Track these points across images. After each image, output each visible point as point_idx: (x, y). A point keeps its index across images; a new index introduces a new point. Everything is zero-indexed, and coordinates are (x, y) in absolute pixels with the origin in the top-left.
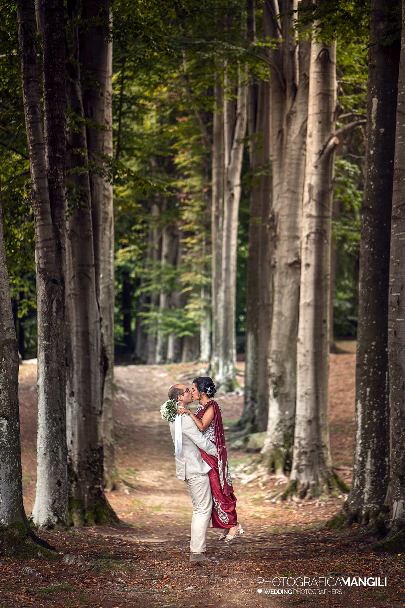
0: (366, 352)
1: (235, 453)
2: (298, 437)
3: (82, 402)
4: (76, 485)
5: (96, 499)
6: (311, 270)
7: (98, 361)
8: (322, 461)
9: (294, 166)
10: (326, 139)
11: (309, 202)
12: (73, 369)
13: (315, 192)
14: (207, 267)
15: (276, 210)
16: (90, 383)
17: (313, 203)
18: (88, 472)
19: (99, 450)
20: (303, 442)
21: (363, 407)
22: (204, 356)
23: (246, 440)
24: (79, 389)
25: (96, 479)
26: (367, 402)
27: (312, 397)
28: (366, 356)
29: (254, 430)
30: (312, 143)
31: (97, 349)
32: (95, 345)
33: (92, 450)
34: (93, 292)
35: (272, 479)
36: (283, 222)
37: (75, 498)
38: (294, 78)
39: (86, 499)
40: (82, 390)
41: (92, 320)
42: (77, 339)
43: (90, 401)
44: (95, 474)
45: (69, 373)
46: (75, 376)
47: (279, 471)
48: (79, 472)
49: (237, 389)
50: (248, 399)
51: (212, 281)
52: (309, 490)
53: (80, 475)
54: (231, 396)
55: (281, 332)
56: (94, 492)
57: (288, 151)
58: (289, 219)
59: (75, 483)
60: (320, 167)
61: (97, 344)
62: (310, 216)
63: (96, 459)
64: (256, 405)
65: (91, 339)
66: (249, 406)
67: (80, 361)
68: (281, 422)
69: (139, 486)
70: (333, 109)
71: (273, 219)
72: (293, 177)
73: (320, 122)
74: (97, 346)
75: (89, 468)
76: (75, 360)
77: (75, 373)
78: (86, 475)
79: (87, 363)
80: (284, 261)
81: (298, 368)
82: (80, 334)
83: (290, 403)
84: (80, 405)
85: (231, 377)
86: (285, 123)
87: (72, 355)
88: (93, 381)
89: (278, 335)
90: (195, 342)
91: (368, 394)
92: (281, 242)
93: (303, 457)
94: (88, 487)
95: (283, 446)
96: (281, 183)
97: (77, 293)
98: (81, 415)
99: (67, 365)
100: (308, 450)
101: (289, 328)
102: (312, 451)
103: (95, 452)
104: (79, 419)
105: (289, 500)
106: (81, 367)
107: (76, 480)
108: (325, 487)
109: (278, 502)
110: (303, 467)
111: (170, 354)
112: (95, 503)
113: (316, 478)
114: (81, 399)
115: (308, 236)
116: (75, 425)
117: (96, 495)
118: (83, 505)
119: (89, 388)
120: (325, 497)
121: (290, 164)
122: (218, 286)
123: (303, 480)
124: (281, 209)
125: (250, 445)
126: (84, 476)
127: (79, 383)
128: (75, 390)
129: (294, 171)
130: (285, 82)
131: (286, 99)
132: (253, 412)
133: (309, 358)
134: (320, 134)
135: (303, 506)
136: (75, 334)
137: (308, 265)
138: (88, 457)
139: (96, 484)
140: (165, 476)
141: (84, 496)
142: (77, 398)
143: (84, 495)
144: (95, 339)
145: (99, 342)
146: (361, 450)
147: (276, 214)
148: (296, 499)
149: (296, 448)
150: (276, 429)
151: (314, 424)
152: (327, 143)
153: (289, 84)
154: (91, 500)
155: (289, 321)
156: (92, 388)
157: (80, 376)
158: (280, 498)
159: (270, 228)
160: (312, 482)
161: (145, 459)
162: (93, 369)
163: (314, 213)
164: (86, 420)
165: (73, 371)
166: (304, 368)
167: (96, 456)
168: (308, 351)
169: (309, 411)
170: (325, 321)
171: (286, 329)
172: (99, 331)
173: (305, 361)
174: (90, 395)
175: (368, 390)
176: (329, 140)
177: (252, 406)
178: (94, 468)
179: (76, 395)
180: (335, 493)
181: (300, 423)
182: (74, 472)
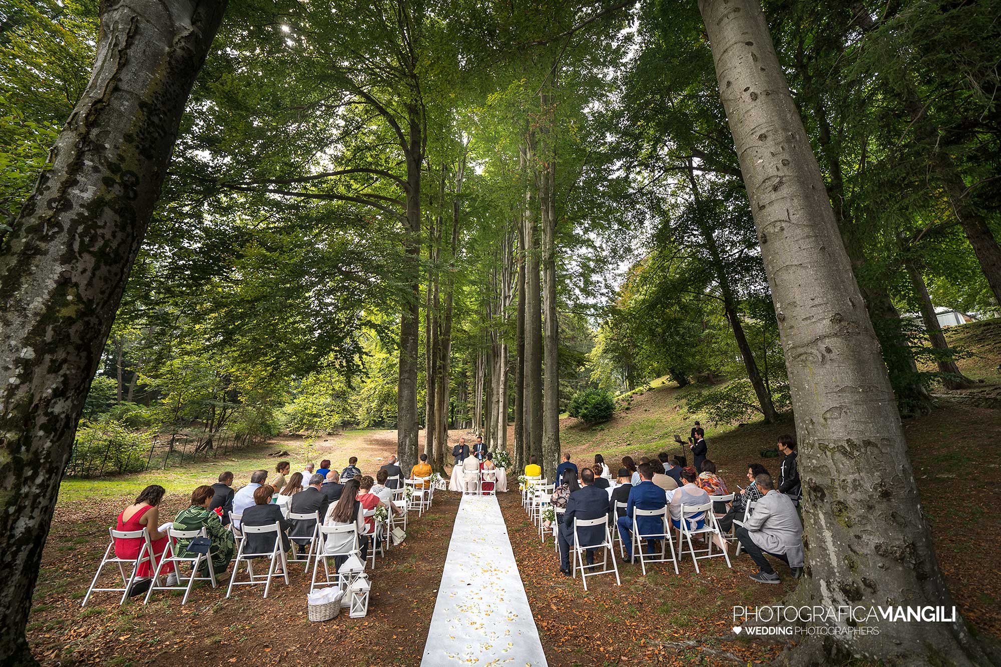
6: (502, 403)
7: (443, 429)
10: (506, 368)
13: (503, 382)
17: (503, 385)
19: (442, 455)
21: (517, 441)
27: (502, 438)
28: (517, 427)
30: (502, 369)
32: (443, 424)
34: (443, 409)
36: (495, 390)
38: (498, 353)
57: (496, 371)
60: (504, 376)
62: (502, 388)
70: (508, 361)
72: (498, 378)
73: (504, 364)
77: (436, 432)
80: (495, 400)
81: (499, 430)
83: (496, 439)
86: (495, 364)
87: (435, 428)
88: (441, 434)
89: (493, 421)
92: (494, 395)
96: (494, 380)
97: (438, 409)
98: (437, 443)
101: (496, 419)
106: (438, 430)
115: (502, 394)
121: (497, 375)
127: (437, 435)
130: (495, 354)
131: (495, 358)
136: (437, 421)
138: (439, 456)
142: (436, 439)
147: (493, 388)
151: (503, 445)
159: (492, 392)
164: (439, 446)
168: (501, 425)
169: (501, 442)
170: (506, 417)
172: (444, 420)
173: (501, 428)
174: (441, 438)
175: (518, 436)
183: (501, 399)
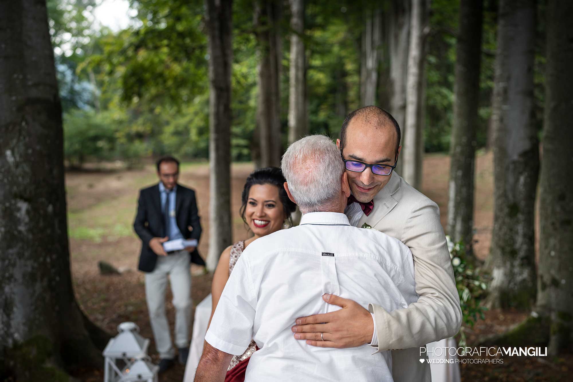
183: (412, 98)
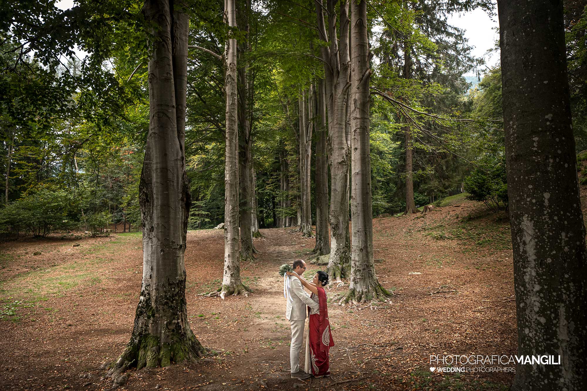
0: (534, 133)
1: (312, 266)
2: (354, 260)
3: (160, 237)
4: (153, 321)
5: (174, 335)
6: (359, 151)
7: (179, 197)
8: (371, 276)
9: (339, 110)
10: (364, 71)
11: (355, 110)
12: (153, 205)
13: (358, 103)
14: (299, 188)
15: (331, 135)
16: (169, 218)
17: (357, 110)
18: (166, 307)
19: (178, 284)
20: (357, 263)
21: (538, 225)
22: (299, 224)
23: (318, 259)
24: (158, 224)
25: (175, 314)
26: (546, 218)
27: (363, 234)
28: (536, 139)
29: (321, 254)
30: (355, 74)
31: (178, 185)
32: (175, 181)
33: (170, 284)
34: (173, 131)
35: (334, 283)
36: (335, 141)
37: (152, 334)
38: (337, 67)
39: (163, 336)
40: (160, 225)
41: (171, 157)
42: (157, 175)
43: (168, 236)
44: (172, 309)
45: (150, 209)
46: (155, 211)
47: (338, 278)
48: (157, 307)
49: (313, 236)
50: (318, 239)
51: (301, 193)
52: (363, 296)
53: (158, 311)
54: (310, 238)
55: (336, 200)
56: (172, 327)
57: (336, 103)
58: (338, 139)
59: (152, 318)
60: (361, 88)
61: (178, 180)
62: (356, 118)
63: (175, 293)
64: (321, 242)
65: (170, 176)
66: (318, 242)
67: (159, 197)
68: (338, 250)
69: (257, 290)
70: (367, 54)
71: (329, 140)
72: (339, 116)
73: (359, 62)
74: (178, 183)
75: (166, 303)
76: (155, 196)
77: (154, 208)
78: (163, 310)
79: (166, 198)
80: (336, 161)
81: (352, 215)
82: (159, 171)
83: (342, 239)
84: (159, 240)
85: (310, 231)
86: (334, 89)
87: (152, 191)
88: (172, 215)
89: (334, 201)
90: (296, 219)
91: (546, 203)
92: (334, 151)
93: (358, 273)
94: (165, 323)
95: (339, 263)
96: (333, 120)
97: (157, 132)
98: (160, 250)
99: (148, 201)
100: (361, 269)
101: (340, 197)
102: (364, 269)
103: (173, 286)
104: (157, 253)
105: (350, 303)
106: (160, 203)
107: (153, 315)
108: (374, 293)
109: (343, 305)
110: (358, 280)
111: (287, 225)
112: (172, 339)
113: (367, 287)
114: (160, 234)
115: (355, 131)
116: (154, 259)
117: (173, 331)
118: (159, 342)
119: (168, 222)
120: (375, 301)
121: (337, 110)
122: (303, 194)
123: (359, 289)
124: (334, 133)
125: (320, 262)
126: (161, 311)
127: (158, 218)
128: (155, 224)
129: (340, 113)
130: (333, 70)
131: (333, 78)
132: (320, 245)
133: (360, 208)
134: (360, 68)
135: (362, 309)
136: (155, 171)
137: (356, 149)
138: (165, 292)
139: (174, 319)
140: (274, 282)
141: (161, 333)
142: (156, 233)
143: (161, 330)
144: (175, 175)
145: (180, 179)
146: (542, 303)
147: (331, 137)
148: (355, 303)
149: (353, 267)
150: (335, 254)
151: (364, 251)
152: (365, 73)
153: (335, 70)
154: (168, 336)
155: (340, 193)
156: (172, 223)
157: (159, 211)
158: (344, 302)
159: (328, 144)
160: (365, 290)
161: (266, 270)
162: (172, 204)
163: (358, 116)
164: (163, 255)
165: (153, 206)
166: (356, 215)
167: (174, 291)
168: (358, 204)
169: (361, 243)
170: (369, 184)
171: (339, 198)
172: (180, 169)
173: (357, 210)
174: (169, 229)
175: (547, 195)
176: (366, 71)
177: (320, 242)
178: (172, 302)
179: (155, 230)
180: (381, 298)
181: (355, 251)
182: (152, 308)
